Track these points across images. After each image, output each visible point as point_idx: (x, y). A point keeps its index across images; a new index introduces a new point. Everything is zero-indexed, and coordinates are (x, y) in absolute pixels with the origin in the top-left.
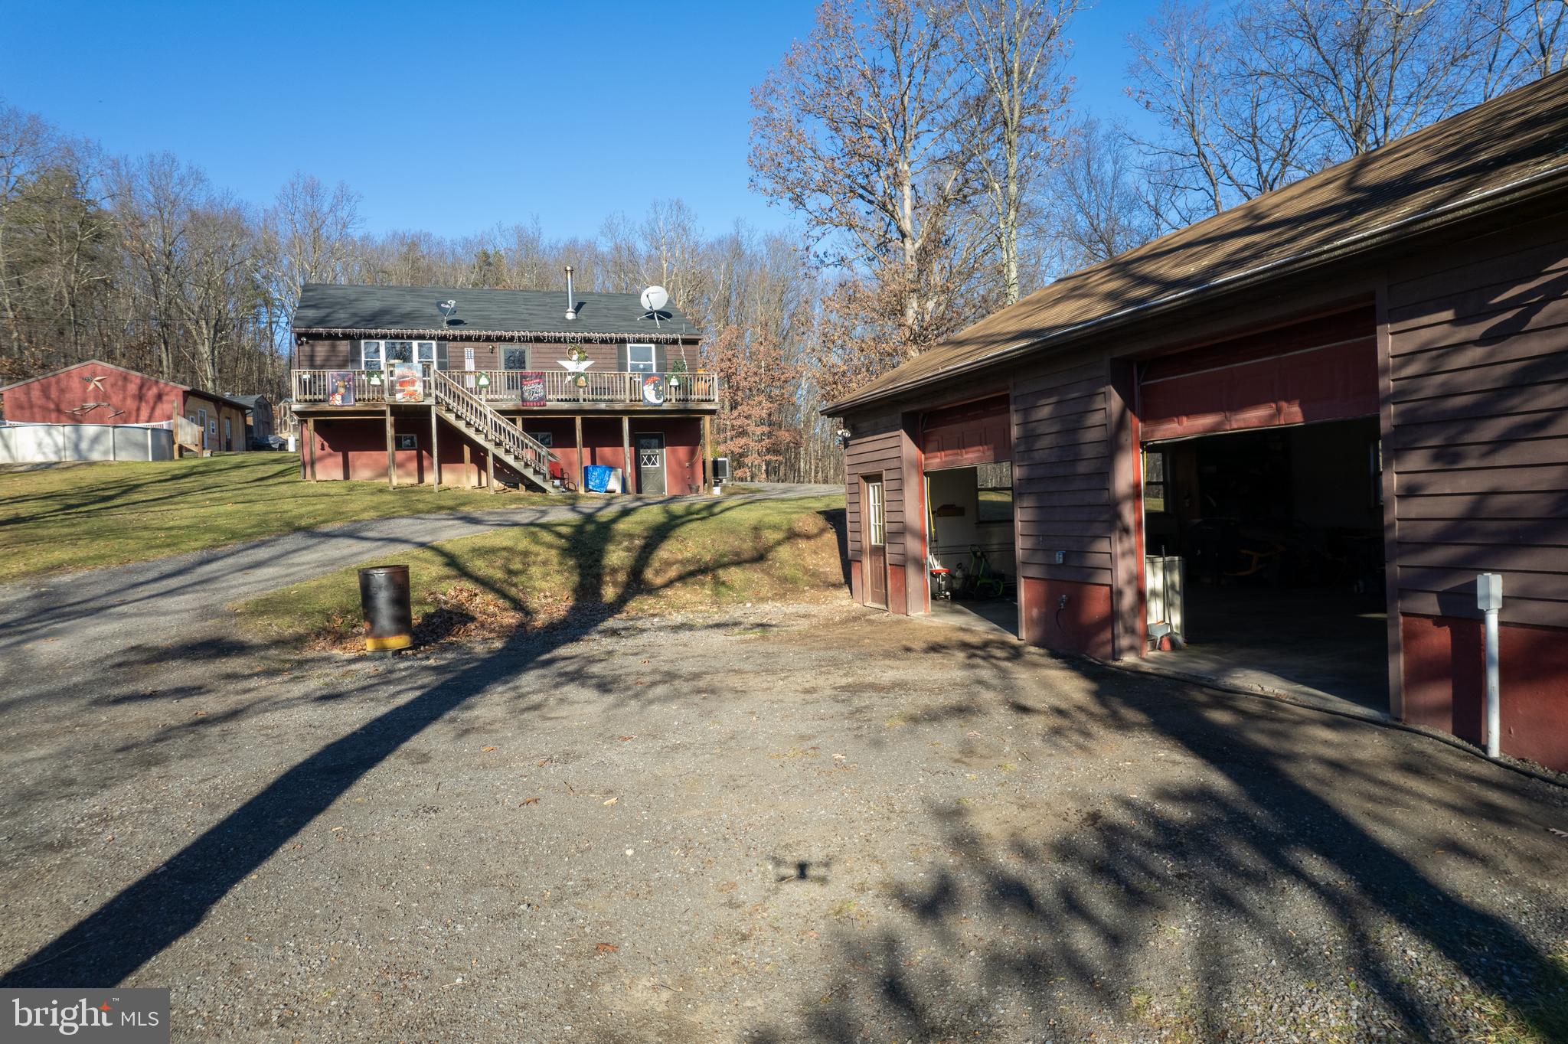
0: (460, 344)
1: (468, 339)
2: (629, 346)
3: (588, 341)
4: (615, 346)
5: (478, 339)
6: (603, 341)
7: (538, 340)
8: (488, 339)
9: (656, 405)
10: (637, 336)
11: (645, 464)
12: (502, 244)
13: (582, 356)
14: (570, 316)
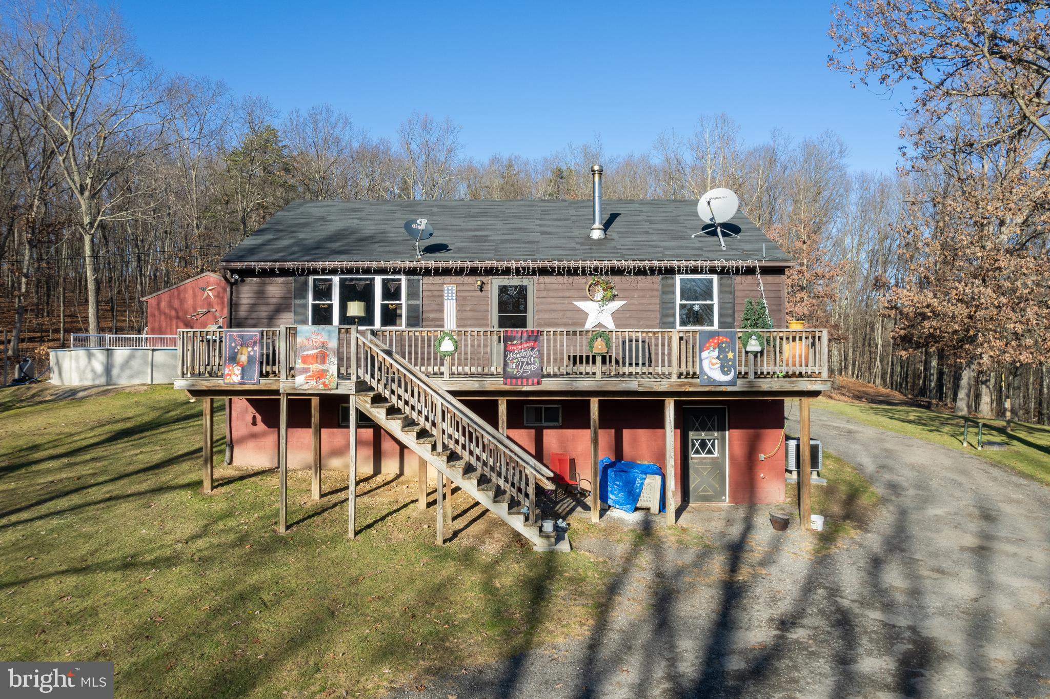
0: (438, 279)
1: (446, 272)
2: (678, 277)
3: (617, 272)
4: (657, 279)
5: (460, 272)
6: (640, 272)
7: (544, 272)
8: (474, 272)
9: (721, 384)
10: (692, 264)
11: (697, 452)
12: (572, 161)
13: (609, 294)
14: (596, 234)
